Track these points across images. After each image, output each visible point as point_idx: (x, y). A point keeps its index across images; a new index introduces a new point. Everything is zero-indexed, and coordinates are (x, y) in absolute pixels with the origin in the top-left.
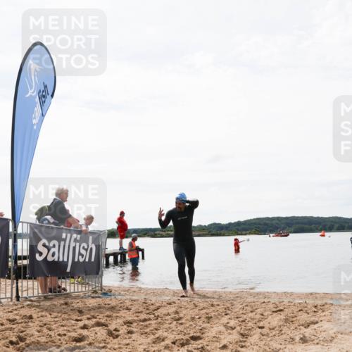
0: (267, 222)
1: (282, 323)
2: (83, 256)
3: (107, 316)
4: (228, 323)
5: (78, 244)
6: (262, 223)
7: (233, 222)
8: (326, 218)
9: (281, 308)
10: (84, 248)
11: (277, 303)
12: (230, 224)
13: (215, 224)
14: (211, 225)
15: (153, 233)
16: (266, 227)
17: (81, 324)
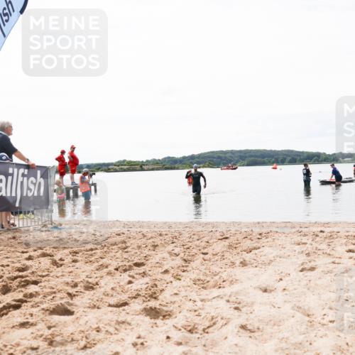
0: (221, 155)
1: (225, 249)
2: (31, 190)
3: (54, 248)
4: (173, 250)
5: (25, 179)
6: (215, 156)
7: (187, 155)
8: (279, 151)
9: (228, 236)
10: (32, 182)
11: (225, 232)
12: (184, 158)
13: (169, 158)
14: (165, 158)
15: (106, 168)
16: (219, 160)
17: (26, 255)
